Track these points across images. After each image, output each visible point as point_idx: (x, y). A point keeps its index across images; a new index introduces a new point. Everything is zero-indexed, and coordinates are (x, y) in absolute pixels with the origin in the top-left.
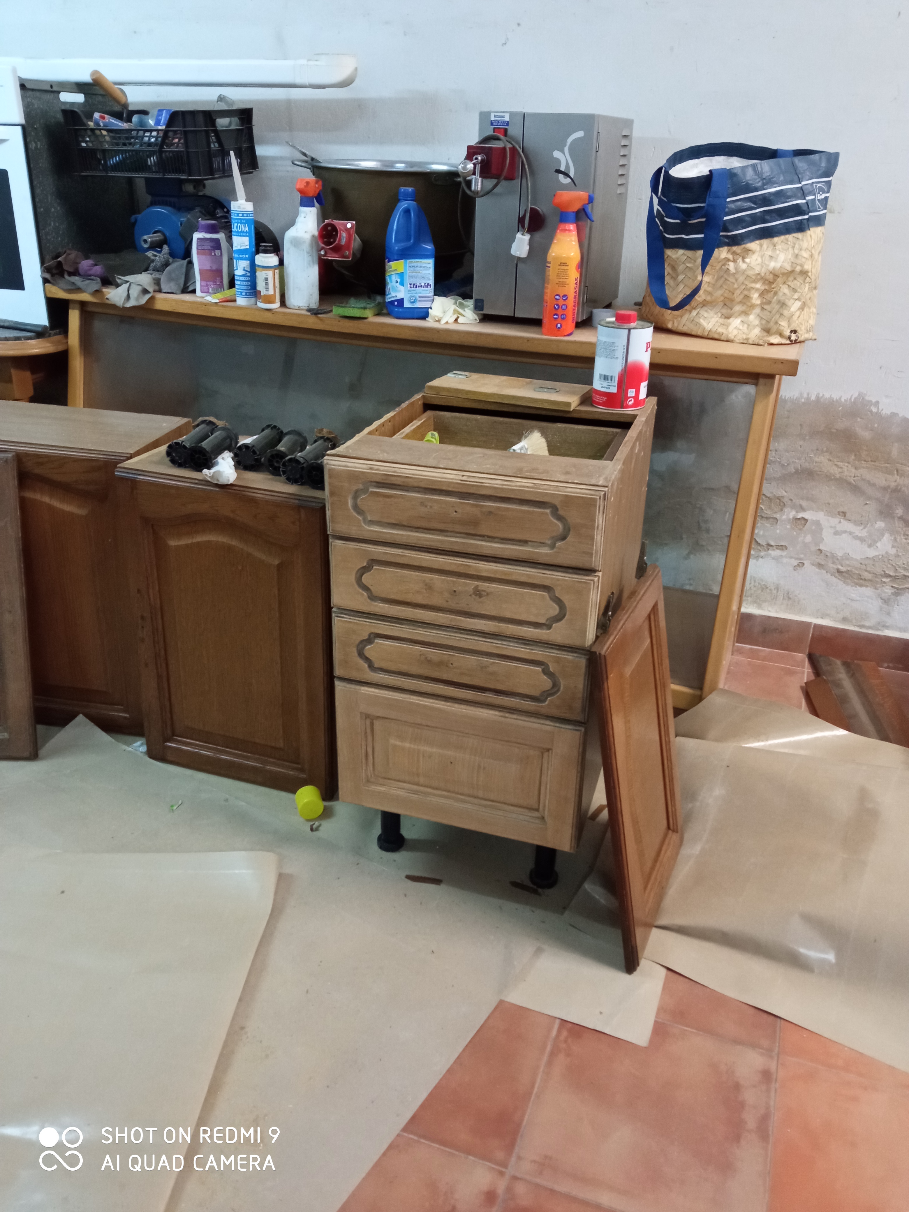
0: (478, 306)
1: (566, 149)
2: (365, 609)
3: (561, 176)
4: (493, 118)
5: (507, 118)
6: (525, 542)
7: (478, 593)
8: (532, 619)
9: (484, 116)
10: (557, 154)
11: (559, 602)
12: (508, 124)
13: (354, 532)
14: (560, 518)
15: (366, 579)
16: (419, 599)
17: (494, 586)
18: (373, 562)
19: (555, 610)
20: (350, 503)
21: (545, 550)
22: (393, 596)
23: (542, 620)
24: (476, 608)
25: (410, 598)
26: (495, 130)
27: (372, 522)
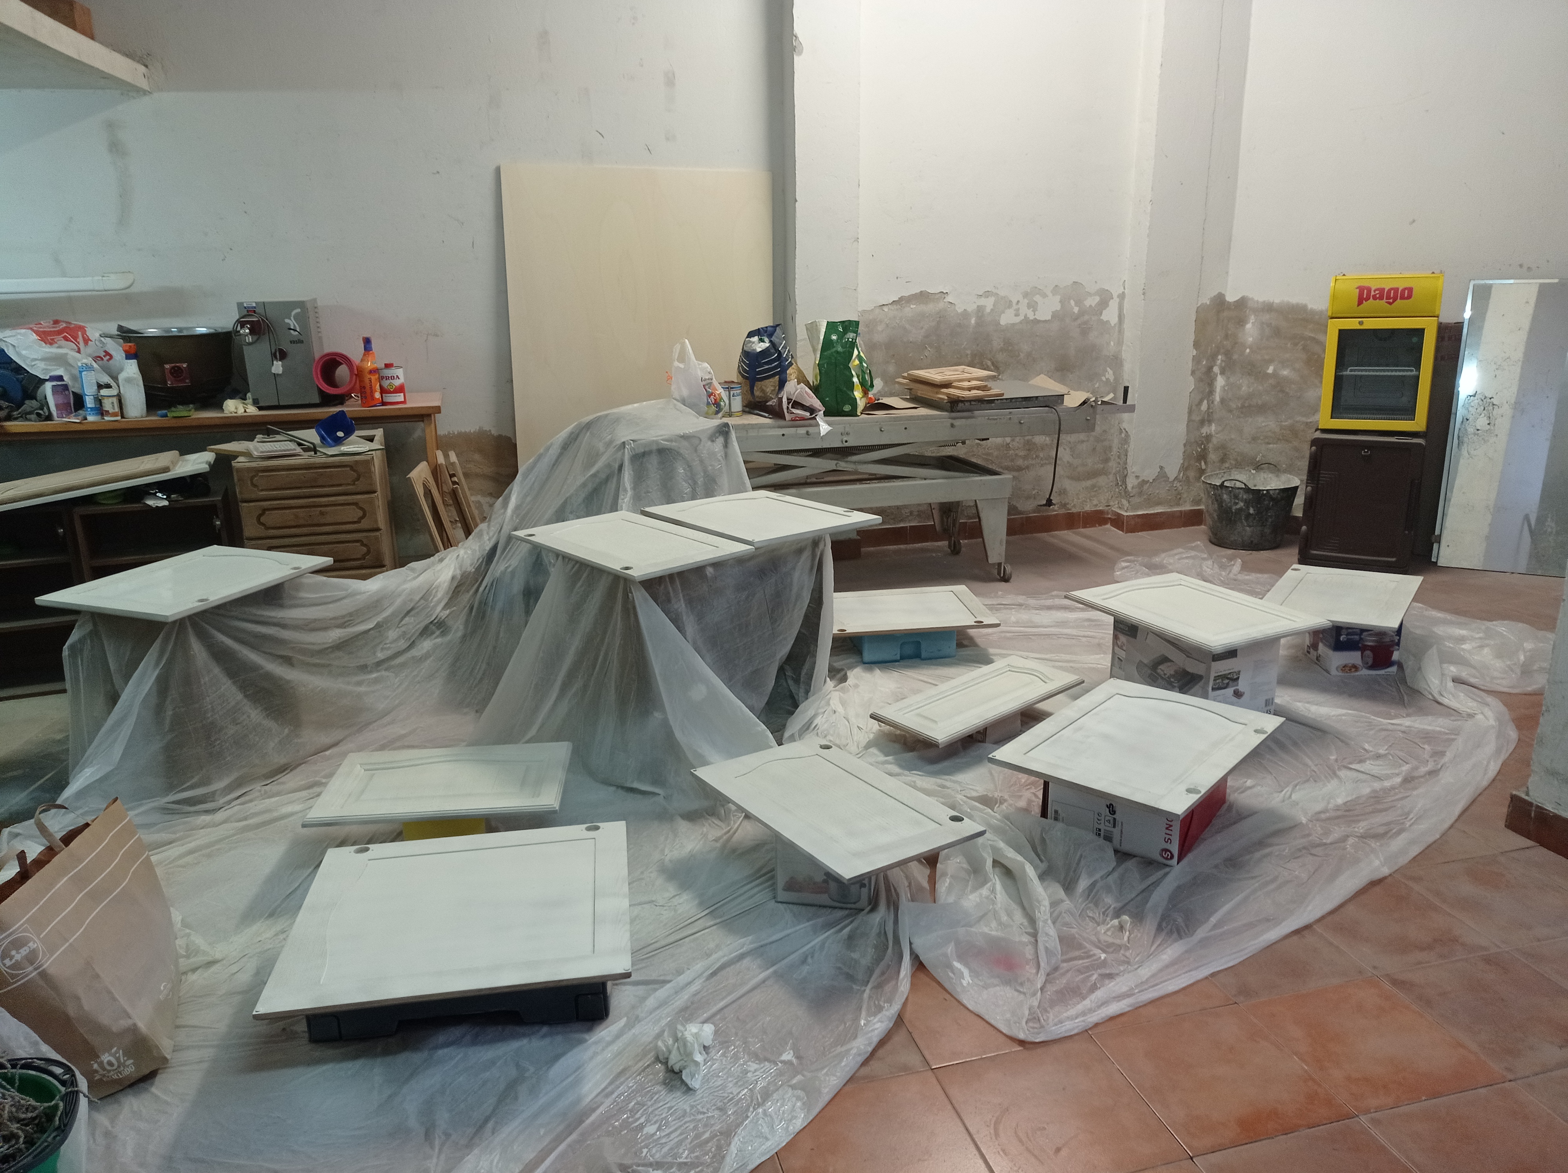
0: (255, 402)
1: (292, 318)
2: (263, 535)
3: (292, 331)
4: (245, 305)
5: (254, 305)
6: (340, 485)
7: (322, 513)
8: (351, 520)
9: (240, 305)
10: (287, 321)
11: (361, 508)
12: (255, 308)
13: (253, 496)
14: (354, 471)
15: (262, 519)
16: (293, 523)
17: (329, 508)
18: (264, 510)
19: (360, 513)
20: (249, 482)
21: (351, 487)
22: (278, 525)
23: (355, 520)
24: (323, 521)
25: (289, 524)
26: (248, 311)
27: (262, 490)
